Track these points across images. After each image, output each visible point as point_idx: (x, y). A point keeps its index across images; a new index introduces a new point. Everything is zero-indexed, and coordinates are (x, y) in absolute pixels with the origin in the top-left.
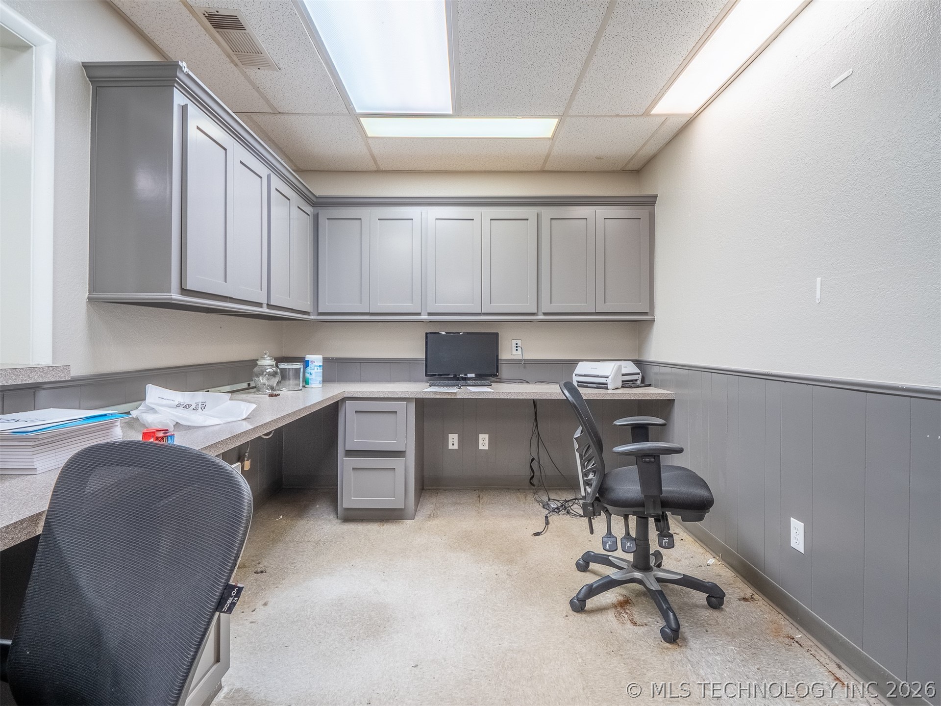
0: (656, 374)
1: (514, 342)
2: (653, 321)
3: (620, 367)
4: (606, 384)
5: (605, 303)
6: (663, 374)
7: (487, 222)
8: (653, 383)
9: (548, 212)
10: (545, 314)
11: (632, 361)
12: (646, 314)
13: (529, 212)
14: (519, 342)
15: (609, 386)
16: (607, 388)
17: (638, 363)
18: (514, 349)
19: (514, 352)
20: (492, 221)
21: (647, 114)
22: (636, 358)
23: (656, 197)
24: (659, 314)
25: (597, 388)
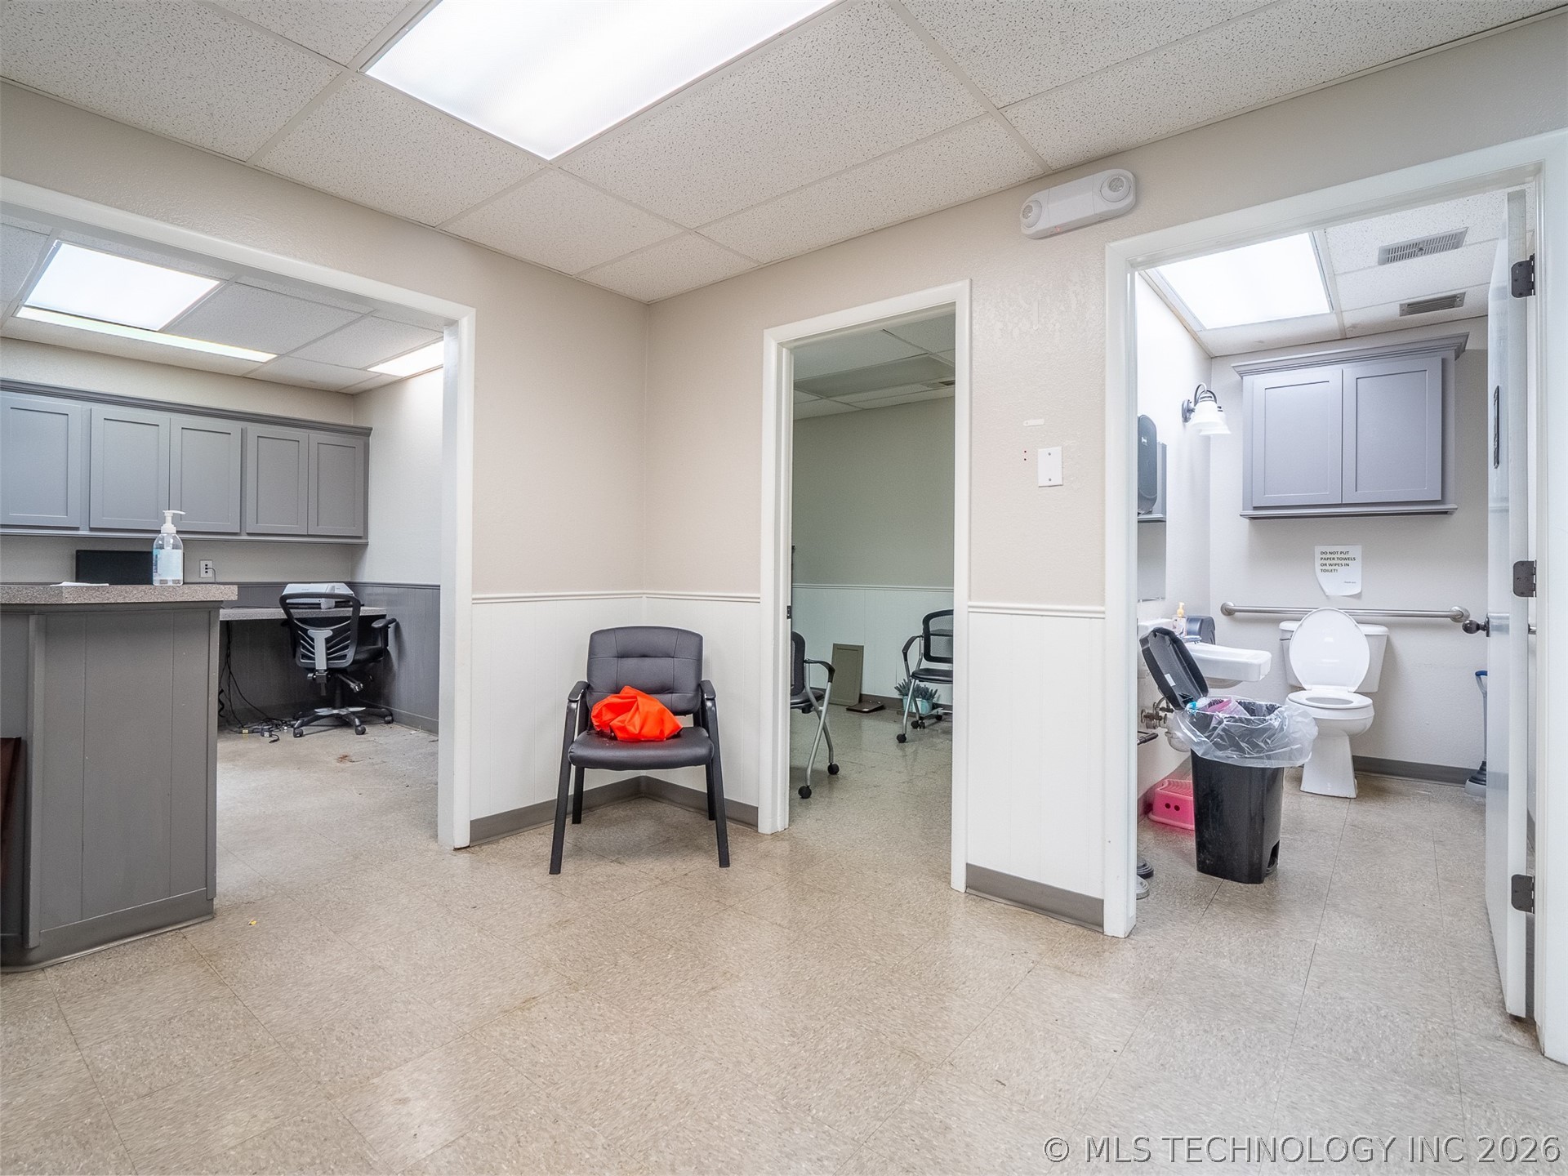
0: (370, 595)
1: (203, 564)
2: (367, 544)
3: (334, 587)
4: (320, 604)
5: (318, 525)
6: (377, 595)
7: (177, 433)
8: (366, 603)
9: (254, 429)
10: (249, 534)
11: (346, 583)
12: (360, 538)
13: (234, 427)
14: (210, 564)
15: (322, 606)
16: (320, 608)
17: (351, 585)
18: (203, 570)
19: (203, 574)
20: (184, 430)
21: (365, 369)
22: (349, 580)
23: (371, 429)
24: (373, 539)
25: (311, 608)
